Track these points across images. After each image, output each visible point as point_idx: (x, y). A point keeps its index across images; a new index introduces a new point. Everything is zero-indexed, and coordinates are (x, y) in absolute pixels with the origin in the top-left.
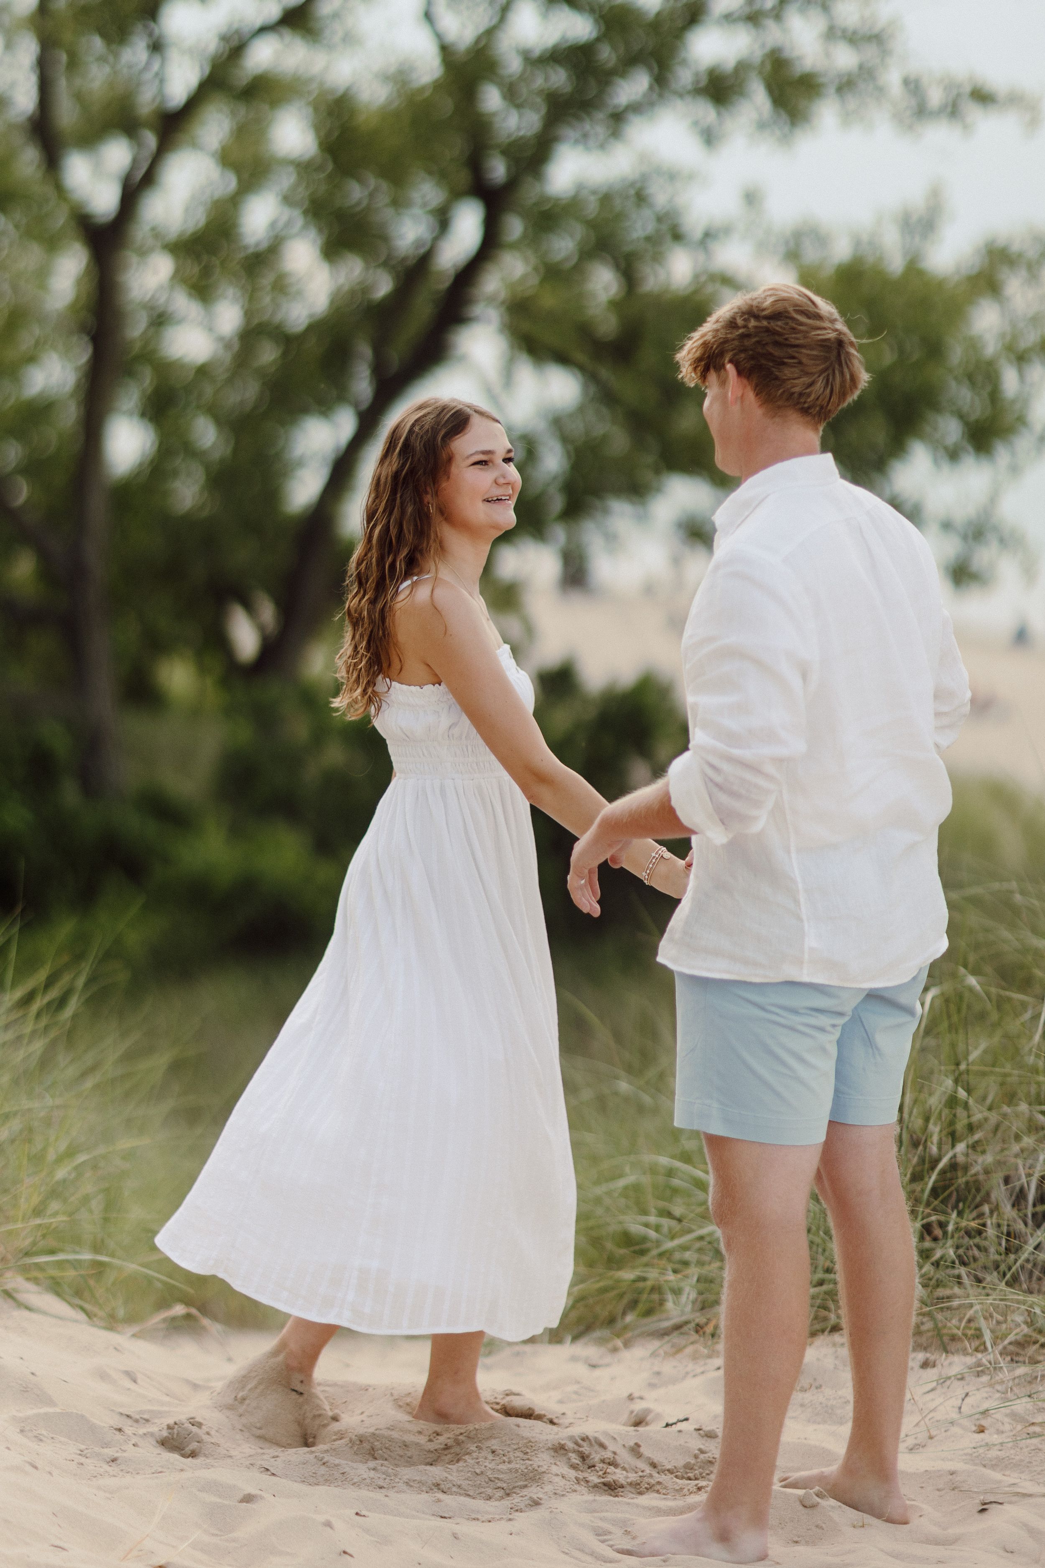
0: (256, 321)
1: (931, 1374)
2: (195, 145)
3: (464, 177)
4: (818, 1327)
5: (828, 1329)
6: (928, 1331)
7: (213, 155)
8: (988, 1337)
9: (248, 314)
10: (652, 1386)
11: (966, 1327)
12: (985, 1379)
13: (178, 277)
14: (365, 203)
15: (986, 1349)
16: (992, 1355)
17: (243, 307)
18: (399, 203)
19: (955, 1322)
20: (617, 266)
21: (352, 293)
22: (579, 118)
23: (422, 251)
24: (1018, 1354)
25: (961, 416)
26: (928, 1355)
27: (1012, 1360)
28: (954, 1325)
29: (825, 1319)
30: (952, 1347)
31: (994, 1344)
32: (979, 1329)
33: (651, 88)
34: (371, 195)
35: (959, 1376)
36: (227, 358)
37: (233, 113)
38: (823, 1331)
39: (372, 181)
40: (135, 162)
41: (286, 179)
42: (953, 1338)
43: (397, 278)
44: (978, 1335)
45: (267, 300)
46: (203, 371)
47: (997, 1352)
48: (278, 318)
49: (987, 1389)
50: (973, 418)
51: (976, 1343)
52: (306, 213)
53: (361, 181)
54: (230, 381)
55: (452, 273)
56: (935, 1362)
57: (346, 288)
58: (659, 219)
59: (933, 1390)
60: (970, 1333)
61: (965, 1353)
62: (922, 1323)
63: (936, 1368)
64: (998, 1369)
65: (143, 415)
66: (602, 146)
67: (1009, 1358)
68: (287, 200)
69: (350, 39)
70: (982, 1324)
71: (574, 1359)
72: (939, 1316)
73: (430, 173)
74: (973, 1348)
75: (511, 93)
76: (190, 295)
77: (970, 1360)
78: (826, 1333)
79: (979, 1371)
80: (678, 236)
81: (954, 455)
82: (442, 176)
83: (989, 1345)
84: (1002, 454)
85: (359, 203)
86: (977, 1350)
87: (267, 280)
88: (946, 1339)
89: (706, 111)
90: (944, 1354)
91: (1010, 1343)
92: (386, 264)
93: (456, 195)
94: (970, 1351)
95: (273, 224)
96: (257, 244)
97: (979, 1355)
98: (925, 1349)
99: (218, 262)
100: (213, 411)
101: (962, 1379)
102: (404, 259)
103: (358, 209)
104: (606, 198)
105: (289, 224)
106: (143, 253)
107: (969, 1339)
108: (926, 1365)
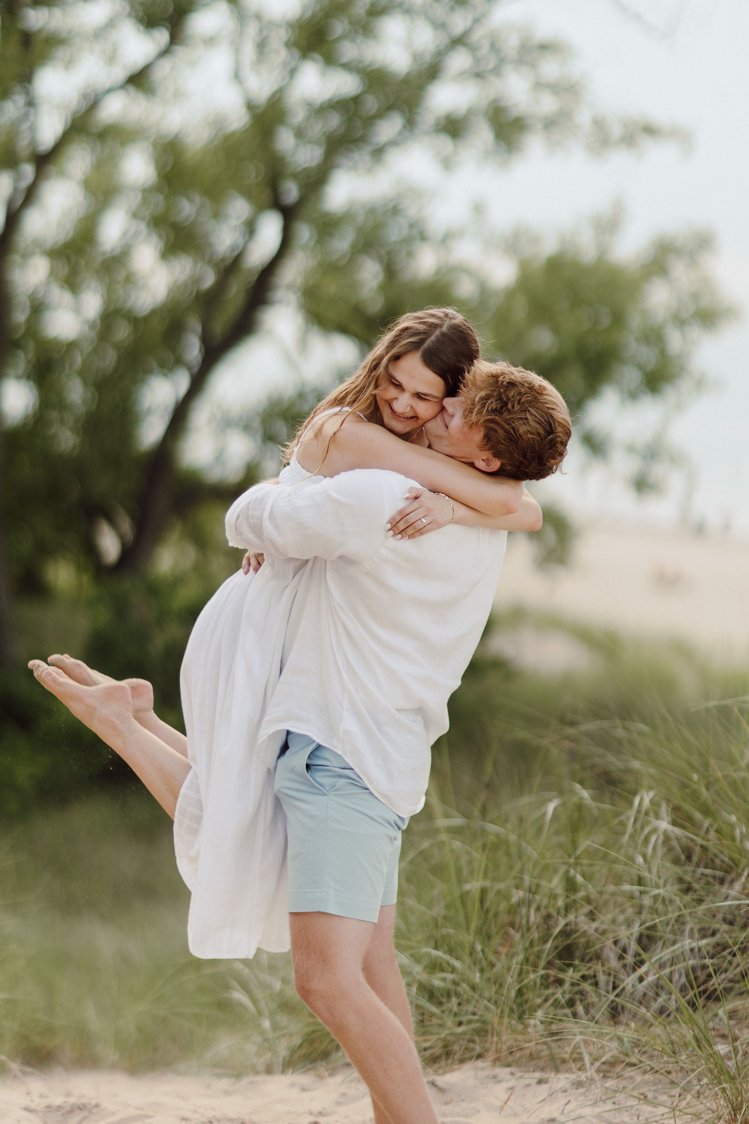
0: (112, 308)
1: (544, 1088)
2: (64, 175)
3: (266, 195)
4: (467, 1056)
5: (475, 1058)
6: (546, 1056)
7: (79, 182)
8: (587, 1059)
9: (107, 301)
10: (339, 1104)
11: (572, 1053)
12: (582, 1090)
13: (52, 273)
14: (193, 217)
15: (585, 1069)
16: (591, 1072)
17: (102, 297)
18: (218, 215)
19: (565, 1048)
20: (381, 259)
21: (185, 284)
22: (351, 151)
23: (236, 253)
24: (608, 1072)
25: (641, 367)
26: (543, 1074)
27: (604, 1076)
28: (566, 1052)
29: (473, 1050)
30: (563, 1067)
31: (591, 1064)
32: (581, 1054)
33: (404, 127)
34: (198, 211)
35: (564, 1089)
36: (92, 335)
37: (93, 150)
38: (471, 1058)
39: (198, 199)
42: (564, 1061)
43: (218, 272)
44: (581, 1057)
45: (121, 292)
46: (72, 345)
47: (593, 1070)
48: (129, 305)
49: (582, 1098)
50: (649, 368)
51: (579, 1065)
52: (148, 224)
53: (189, 199)
54: (94, 352)
55: (260, 268)
56: (547, 1080)
57: (180, 282)
58: (411, 226)
59: (544, 1100)
60: (575, 1055)
61: (569, 1070)
62: (542, 1050)
63: (548, 1084)
64: (593, 1083)
65: (29, 378)
66: (369, 171)
67: (602, 1074)
68: (135, 215)
69: (179, 95)
70: (583, 1049)
71: (292, 1085)
72: (554, 1046)
73: (241, 193)
75: (300, 134)
76: (62, 287)
77: (572, 1077)
78: (474, 1059)
79: (579, 1084)
80: (424, 238)
81: (633, 396)
82: (248, 194)
83: (587, 1065)
84: (670, 393)
85: (188, 218)
86: (580, 1069)
87: (122, 276)
88: (558, 1062)
89: (445, 143)
90: (555, 1073)
91: (604, 1063)
92: (210, 262)
93: (259, 208)
94: (575, 1069)
95: (125, 234)
96: (113, 250)
97: (580, 1073)
98: (542, 1069)
99: (83, 263)
100: (83, 375)
101: (565, 1091)
102: (223, 260)
103: (189, 222)
104: (371, 211)
105: (136, 234)
106: (26, 256)
107: (574, 1061)
108: (540, 1082)
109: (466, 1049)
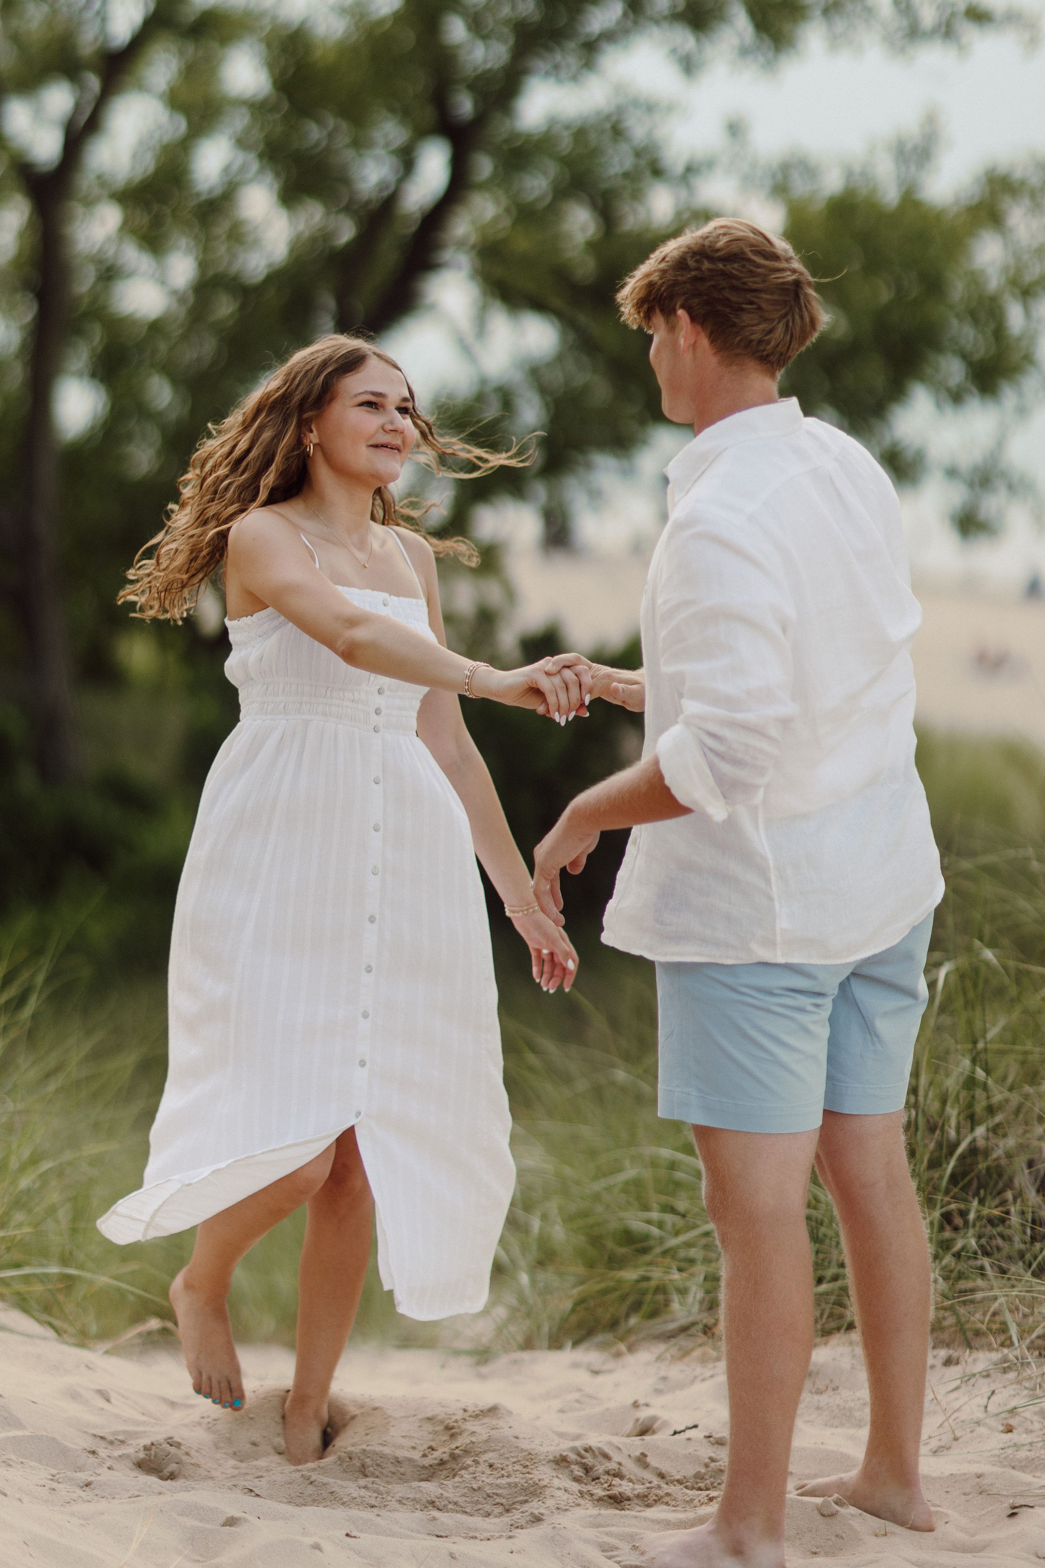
0: (211, 273)
1: (955, 1371)
2: (142, 87)
3: (428, 114)
4: (833, 1324)
5: (844, 1328)
6: (951, 1326)
7: (161, 97)
8: (1014, 1331)
9: (203, 265)
10: (658, 1392)
11: (990, 1321)
12: (1012, 1375)
13: (127, 228)
14: (324, 144)
15: (1012, 1344)
16: (1019, 1350)
17: (197, 258)
18: (360, 144)
19: (978, 1316)
20: (594, 206)
21: (313, 240)
22: (550, 49)
23: (385, 194)
25: (964, 356)
26: (951, 1352)
27: (1040, 1354)
28: (978, 1319)
29: (841, 1317)
30: (976, 1342)
31: (1021, 1338)
32: (1004, 1323)
33: (625, 15)
34: (331, 136)
35: (984, 1373)
36: (182, 313)
37: (181, 53)
38: (839, 1329)
39: (331, 121)
40: (78, 107)
41: (239, 121)
42: (978, 1333)
43: (360, 223)
44: (1004, 1329)
45: (222, 251)
46: (156, 327)
47: (1024, 1346)
48: (234, 269)
49: (1015, 1386)
50: (977, 357)
51: (1002, 1337)
52: (261, 156)
53: (319, 122)
54: (185, 337)
55: (418, 216)
56: (958, 1359)
57: (307, 234)
58: (638, 154)
59: (957, 1388)
60: (995, 1327)
61: (990, 1348)
62: (944, 1318)
63: (959, 1365)
64: (1025, 1365)
65: (93, 375)
66: (575, 78)
67: (1036, 1353)
68: (241, 143)
70: (1008, 1317)
71: (575, 1365)
72: (962, 1311)
73: (393, 111)
74: (999, 1341)
75: (476, 25)
76: (141, 248)
77: (995, 1356)
78: (842, 1331)
79: (1005, 1367)
80: (657, 171)
81: (957, 397)
82: (405, 114)
83: (1015, 1339)
84: (1009, 396)
85: (317, 144)
86: (1002, 1345)
87: (221, 229)
88: (970, 1335)
89: (684, 37)
90: (968, 1351)
91: (1038, 1337)
92: (350, 209)
93: (421, 133)
94: (995, 1346)
95: (226, 169)
96: (211, 191)
97: (1006, 1351)
98: (948, 1346)
99: (168, 211)
100: (169, 371)
101: (988, 1376)
102: (368, 202)
103: (317, 150)
104: (581, 133)
105: (243, 169)
106: (89, 203)
107: (994, 1334)
108: (948, 1362)
109: (831, 1315)
